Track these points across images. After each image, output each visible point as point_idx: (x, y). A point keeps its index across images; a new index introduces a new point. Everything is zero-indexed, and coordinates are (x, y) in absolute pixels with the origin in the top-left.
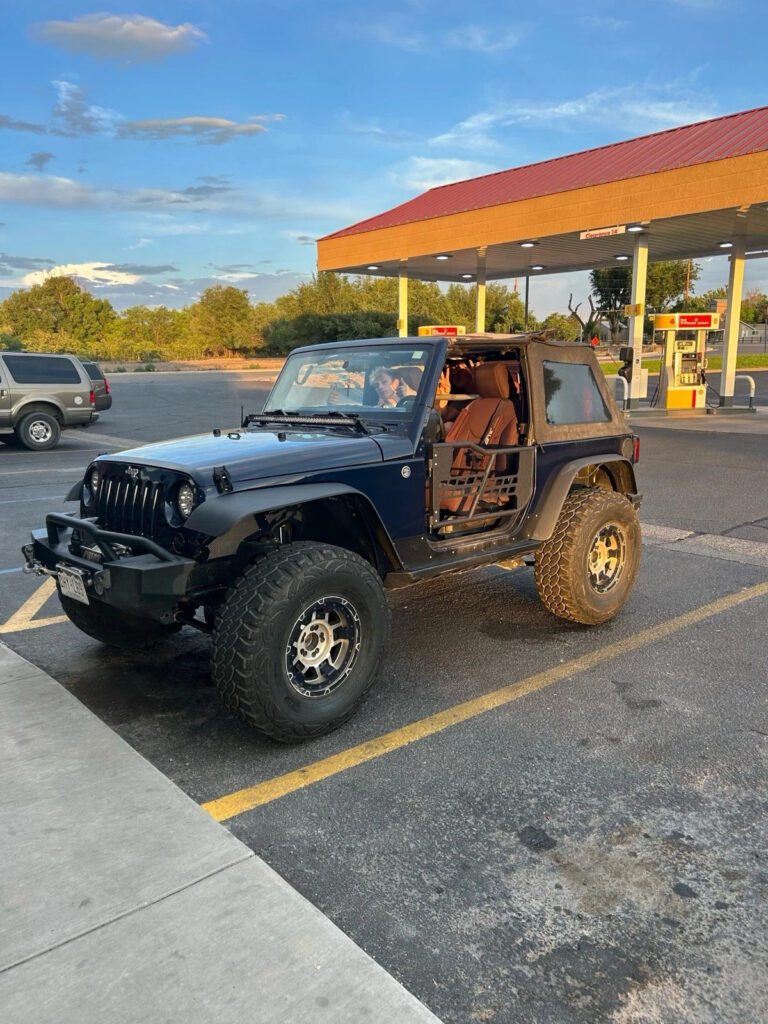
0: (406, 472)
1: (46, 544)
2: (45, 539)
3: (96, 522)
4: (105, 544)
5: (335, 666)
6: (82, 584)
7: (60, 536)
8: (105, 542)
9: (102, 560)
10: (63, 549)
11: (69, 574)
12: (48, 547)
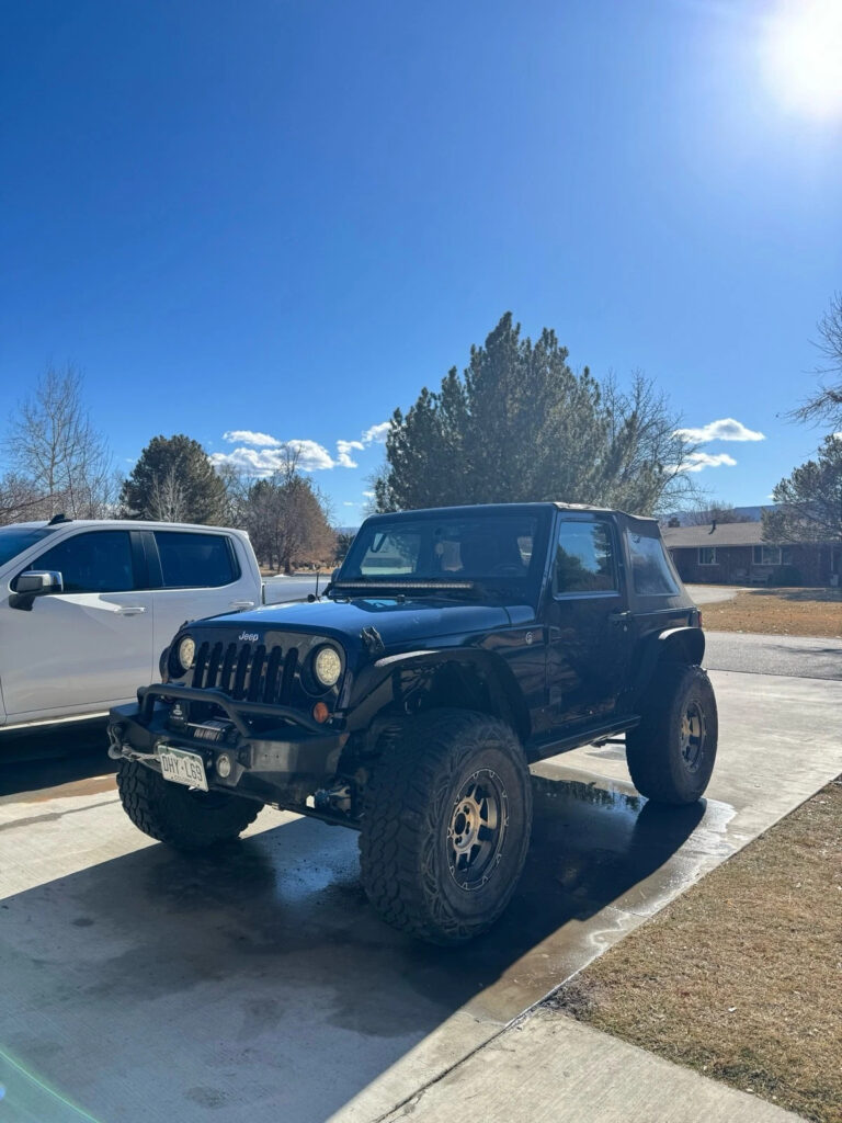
0: (529, 639)
6: (201, 767)
11: (180, 755)
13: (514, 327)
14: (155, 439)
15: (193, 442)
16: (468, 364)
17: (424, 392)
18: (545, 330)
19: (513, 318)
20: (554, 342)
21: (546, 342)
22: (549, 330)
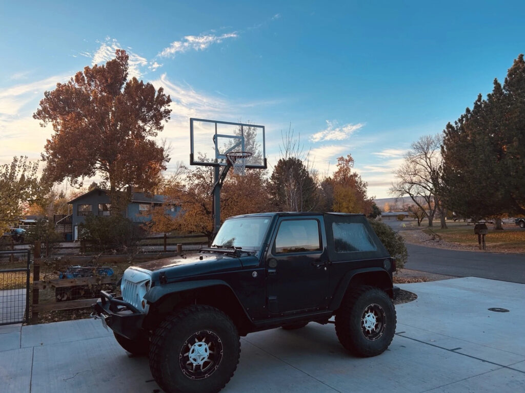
0: (254, 275)
2: (100, 302)
6: (105, 322)
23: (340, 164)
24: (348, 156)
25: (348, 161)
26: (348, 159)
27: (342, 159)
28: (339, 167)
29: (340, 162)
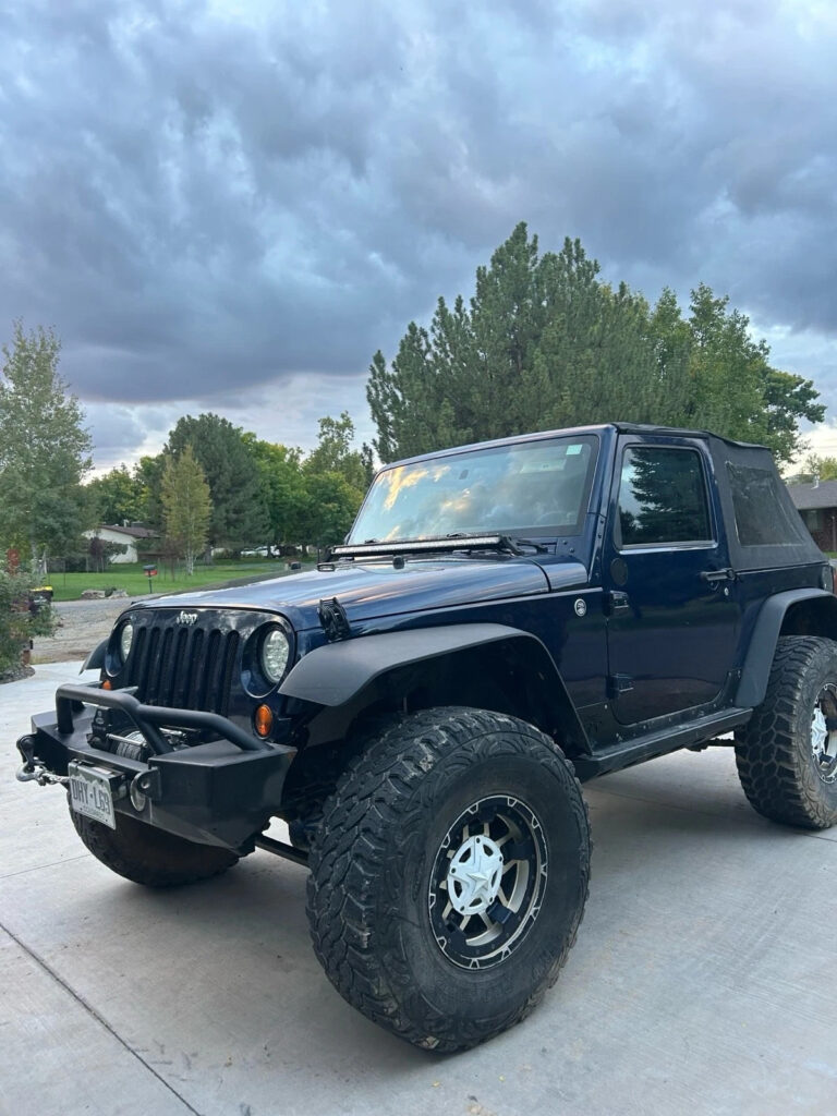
0: (580, 608)
1: (54, 734)
2: (54, 726)
3: (136, 695)
4: (149, 728)
5: (513, 905)
6: (109, 795)
7: (76, 722)
8: (150, 724)
9: (144, 755)
10: (79, 741)
11: (90, 778)
12: (57, 738)
13: (530, 241)
14: (183, 419)
15: (224, 421)
16: (473, 293)
17: (412, 328)
18: (567, 240)
19: (527, 229)
20: (580, 254)
21: (570, 256)
22: (573, 240)
23: (324, 433)
24: (343, 416)
25: (342, 428)
26: (341, 421)
27: (327, 422)
28: (323, 440)
29: (325, 430)
